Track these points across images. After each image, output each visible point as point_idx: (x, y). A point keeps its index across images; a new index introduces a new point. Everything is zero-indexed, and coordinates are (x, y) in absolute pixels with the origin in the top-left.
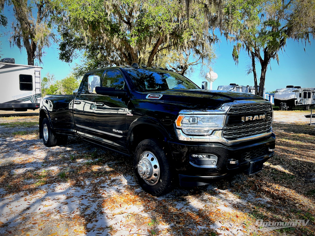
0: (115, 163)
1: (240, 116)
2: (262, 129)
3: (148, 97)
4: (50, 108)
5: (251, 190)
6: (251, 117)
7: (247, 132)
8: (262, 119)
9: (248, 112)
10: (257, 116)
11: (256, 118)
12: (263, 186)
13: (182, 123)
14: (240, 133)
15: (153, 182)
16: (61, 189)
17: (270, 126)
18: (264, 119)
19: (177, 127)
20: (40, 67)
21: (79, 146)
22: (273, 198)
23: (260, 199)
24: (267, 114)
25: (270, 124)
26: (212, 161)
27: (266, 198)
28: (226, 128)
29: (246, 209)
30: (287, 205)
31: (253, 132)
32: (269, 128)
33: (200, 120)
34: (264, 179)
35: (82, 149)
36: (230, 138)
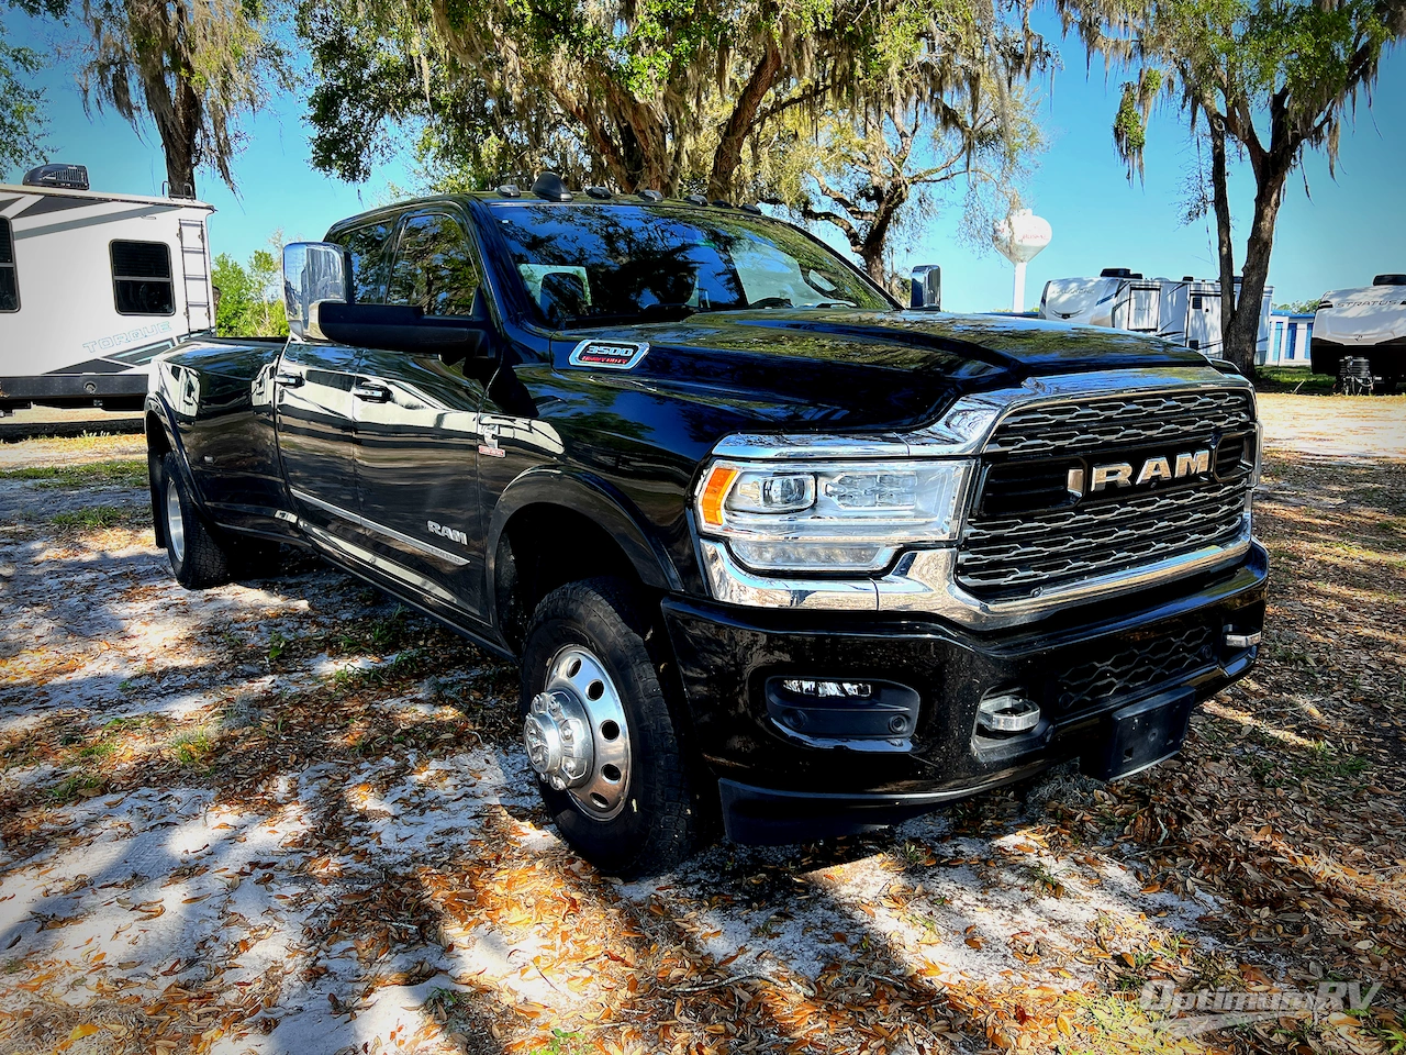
0: (475, 681)
1: (1058, 464)
2: (1192, 529)
3: (580, 358)
5: (1126, 841)
6: (1125, 470)
7: (1101, 552)
8: (1191, 478)
9: (1107, 438)
10: (1163, 461)
11: (1156, 473)
12: (1190, 820)
14: (1054, 561)
15: (603, 806)
16: (162, 824)
17: (1241, 509)
18: (1203, 474)
19: (705, 526)
20: (204, 205)
22: (1238, 897)
23: (1168, 903)
24: (1220, 448)
25: (1244, 496)
26: (892, 719)
27: (1199, 893)
28: (972, 535)
29: (1079, 965)
30: (1307, 945)
31: (1140, 549)
32: (1234, 521)
33: (830, 489)
34: (1204, 778)
36: (998, 587)
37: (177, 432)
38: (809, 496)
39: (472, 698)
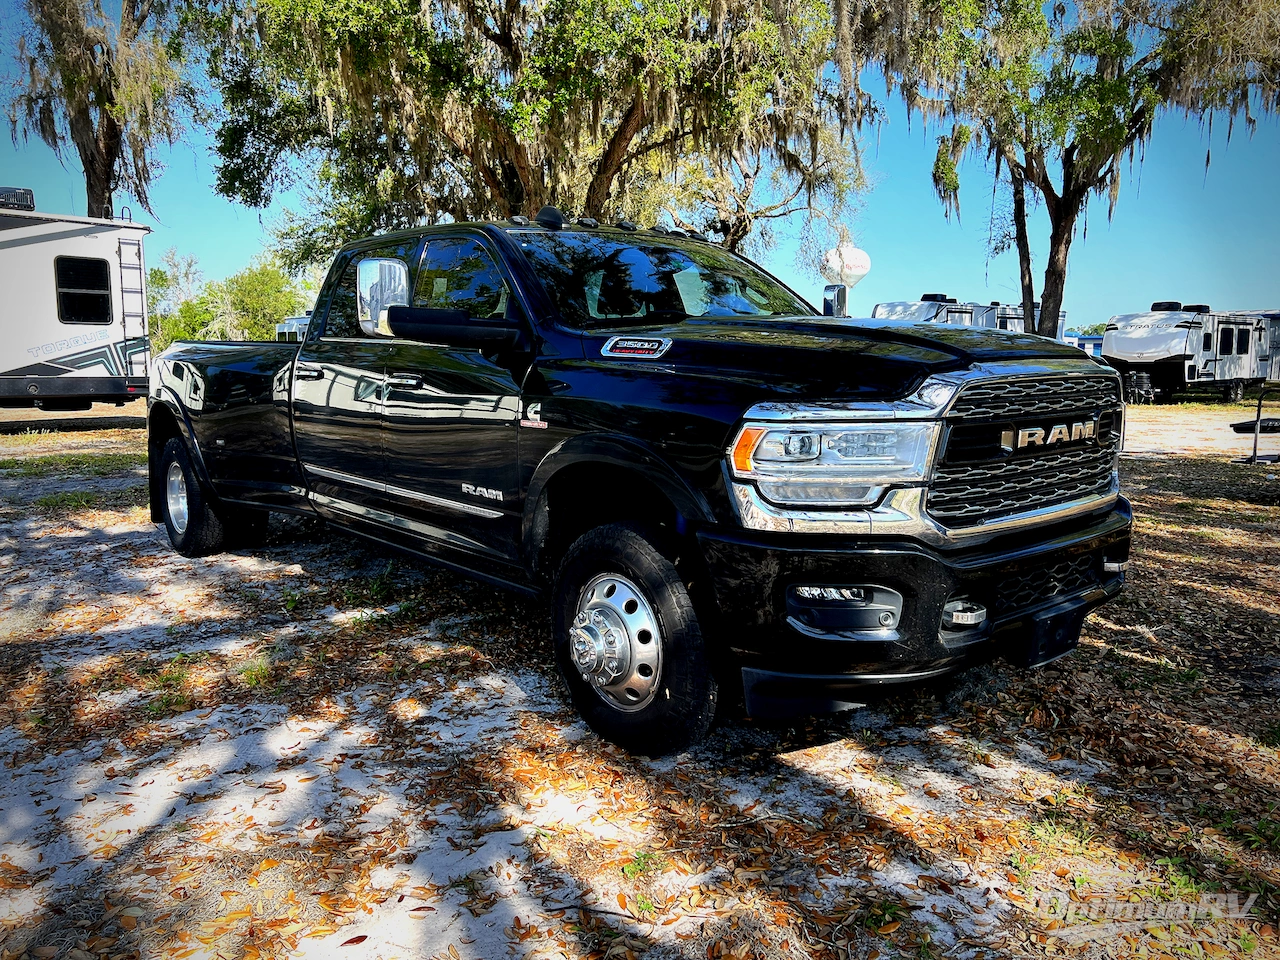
0: (470, 623)
1: (992, 429)
2: (1081, 480)
3: (611, 350)
4: (193, 396)
5: (1028, 727)
6: (1040, 432)
7: (1022, 494)
8: (1081, 441)
9: (1027, 409)
10: (1064, 428)
11: (1061, 436)
12: (1076, 711)
13: (758, 457)
14: (993, 499)
15: (635, 699)
16: (254, 729)
17: (1111, 468)
19: (737, 473)
20: (142, 226)
21: (314, 551)
22: (1121, 761)
23: (1069, 766)
24: (1102, 419)
25: (1112, 459)
26: (882, 615)
27: (1091, 759)
28: (939, 478)
29: (1013, 806)
30: (1179, 788)
31: (1048, 495)
32: (1106, 477)
33: (832, 444)
34: (1079, 683)
35: (330, 565)
36: (954, 517)
37: (188, 421)
38: (815, 449)
39: (472, 637)
